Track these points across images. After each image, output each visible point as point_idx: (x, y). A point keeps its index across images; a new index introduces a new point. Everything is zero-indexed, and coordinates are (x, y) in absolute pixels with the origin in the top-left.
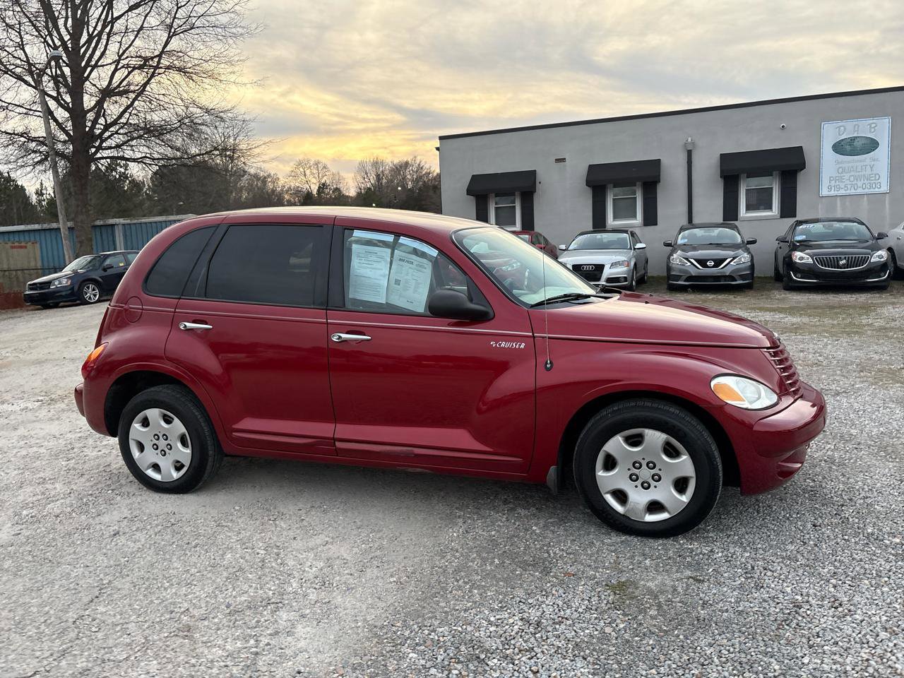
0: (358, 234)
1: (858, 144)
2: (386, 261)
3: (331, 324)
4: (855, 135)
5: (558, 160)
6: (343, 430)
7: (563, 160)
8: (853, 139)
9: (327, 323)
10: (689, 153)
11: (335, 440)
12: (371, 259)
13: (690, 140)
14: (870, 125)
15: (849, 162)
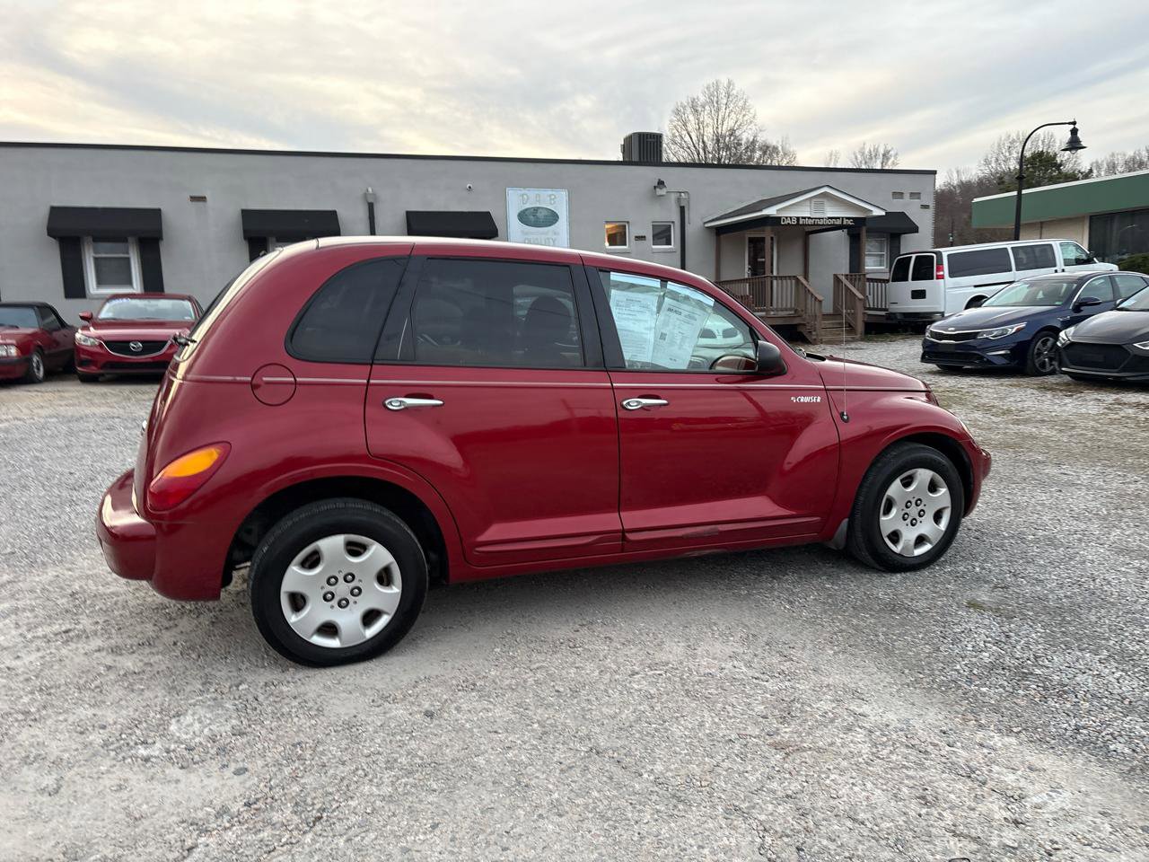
0: (615, 276)
1: (541, 215)
2: (651, 311)
3: (618, 388)
4: (538, 206)
5: (194, 199)
6: (633, 519)
7: (203, 199)
8: (536, 210)
9: (613, 388)
10: (371, 207)
11: (624, 531)
12: (632, 308)
13: (370, 190)
14: (550, 196)
15: (532, 233)
